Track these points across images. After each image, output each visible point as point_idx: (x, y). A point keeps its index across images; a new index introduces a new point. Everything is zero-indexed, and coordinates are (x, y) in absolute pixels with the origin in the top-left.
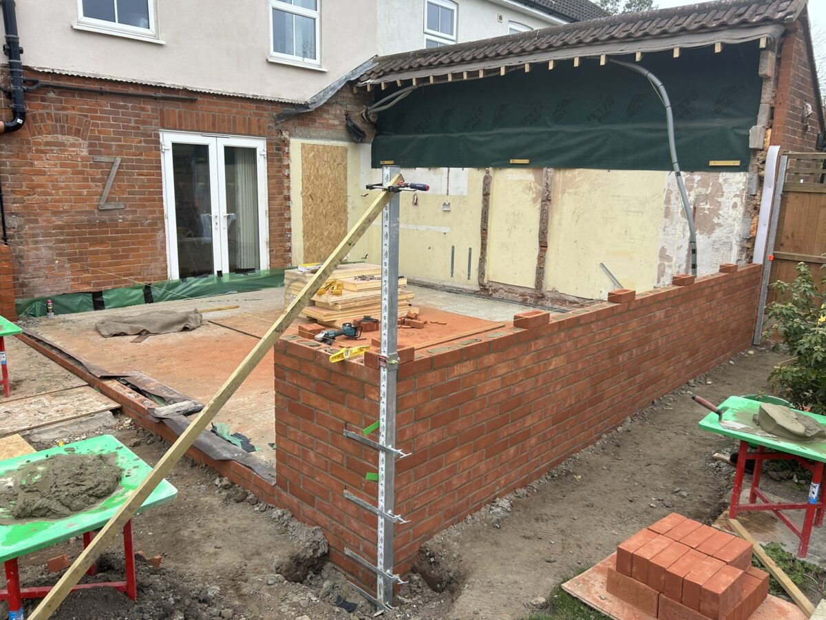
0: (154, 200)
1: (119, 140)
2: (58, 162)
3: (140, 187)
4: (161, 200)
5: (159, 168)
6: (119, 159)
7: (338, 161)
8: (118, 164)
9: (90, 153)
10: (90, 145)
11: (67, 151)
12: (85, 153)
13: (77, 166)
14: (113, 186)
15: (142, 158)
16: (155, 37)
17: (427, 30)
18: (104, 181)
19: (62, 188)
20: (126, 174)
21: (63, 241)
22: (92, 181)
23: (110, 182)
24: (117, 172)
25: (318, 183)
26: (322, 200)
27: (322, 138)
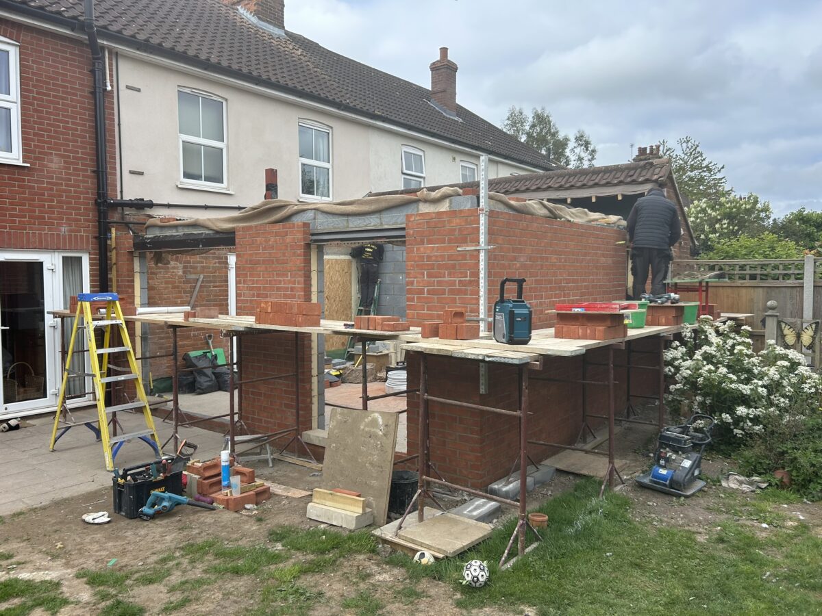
0: (223, 305)
1: (202, 263)
2: (164, 280)
3: (214, 296)
4: (227, 305)
5: (227, 281)
6: (202, 276)
7: (346, 271)
8: (201, 279)
9: (184, 272)
10: (185, 267)
11: (169, 272)
12: (180, 273)
13: (175, 282)
14: (197, 296)
15: (216, 274)
16: (227, 189)
17: (405, 171)
18: (192, 292)
19: (165, 299)
20: (205, 286)
21: (163, 338)
22: (184, 293)
23: (196, 293)
24: (201, 286)
25: (332, 288)
26: (335, 300)
27: (335, 254)
